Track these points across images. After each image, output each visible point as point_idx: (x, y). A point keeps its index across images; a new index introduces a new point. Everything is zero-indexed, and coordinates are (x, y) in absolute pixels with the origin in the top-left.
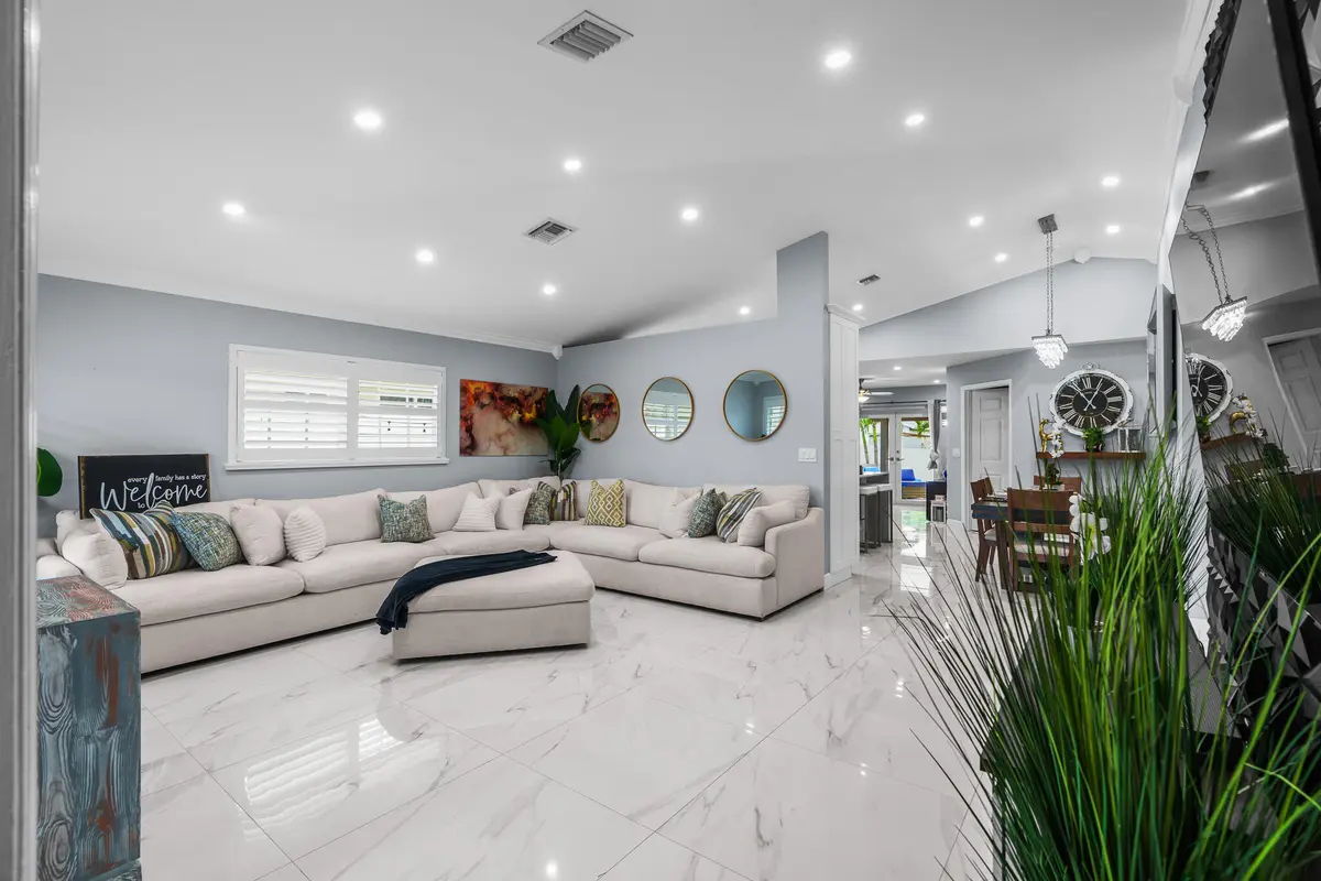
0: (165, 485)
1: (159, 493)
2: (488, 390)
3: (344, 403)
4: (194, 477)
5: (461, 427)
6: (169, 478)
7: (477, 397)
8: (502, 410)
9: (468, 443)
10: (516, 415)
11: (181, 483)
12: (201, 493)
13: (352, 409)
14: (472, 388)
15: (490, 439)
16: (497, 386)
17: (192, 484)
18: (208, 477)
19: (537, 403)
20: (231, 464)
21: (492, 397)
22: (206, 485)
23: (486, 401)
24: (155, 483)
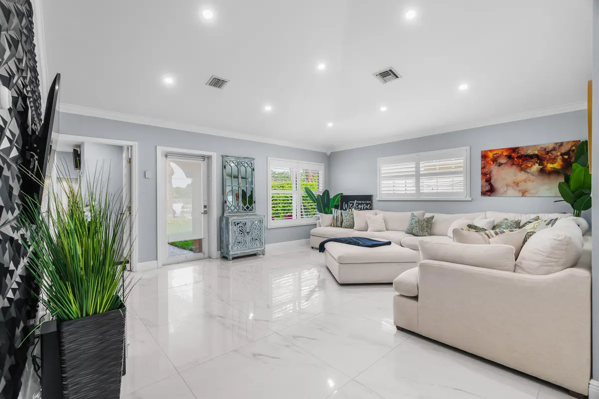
0: (359, 204)
1: (357, 206)
2: (505, 154)
3: (414, 173)
4: (367, 202)
5: (482, 179)
6: (360, 202)
7: (495, 160)
8: (519, 165)
9: (488, 188)
10: (536, 167)
11: (363, 204)
12: (369, 207)
13: (418, 176)
14: (491, 155)
15: (507, 186)
16: (514, 150)
17: (367, 204)
18: (372, 202)
19: (562, 155)
20: (378, 198)
21: (509, 157)
22: (371, 205)
23: (503, 161)
24: (356, 203)
